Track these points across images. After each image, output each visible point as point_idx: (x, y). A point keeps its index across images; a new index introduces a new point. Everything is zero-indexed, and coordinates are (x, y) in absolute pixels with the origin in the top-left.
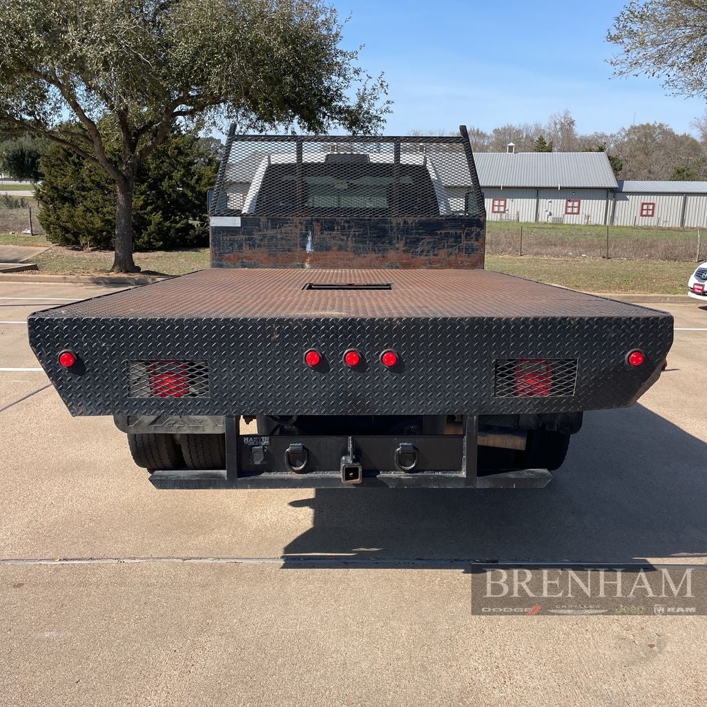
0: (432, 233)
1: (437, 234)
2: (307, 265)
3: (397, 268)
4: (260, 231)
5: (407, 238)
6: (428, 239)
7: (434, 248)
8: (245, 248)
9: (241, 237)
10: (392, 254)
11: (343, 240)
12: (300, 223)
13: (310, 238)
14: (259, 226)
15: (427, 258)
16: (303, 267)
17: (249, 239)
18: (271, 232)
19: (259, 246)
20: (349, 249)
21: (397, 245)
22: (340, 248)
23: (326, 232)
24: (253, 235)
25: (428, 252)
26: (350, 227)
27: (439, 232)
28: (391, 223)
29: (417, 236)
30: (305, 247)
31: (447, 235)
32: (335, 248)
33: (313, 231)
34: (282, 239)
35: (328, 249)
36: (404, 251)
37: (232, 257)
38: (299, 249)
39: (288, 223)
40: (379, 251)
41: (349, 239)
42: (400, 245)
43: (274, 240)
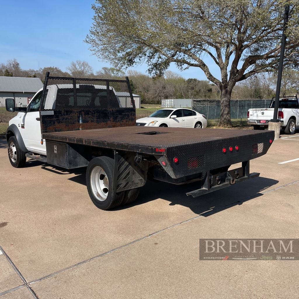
0: (121, 114)
1: (122, 114)
2: (80, 129)
3: (111, 127)
4: (62, 116)
5: (113, 116)
6: (120, 116)
7: (122, 119)
8: (56, 123)
9: (54, 119)
10: (109, 122)
11: (93, 118)
12: (77, 112)
13: (81, 118)
14: (61, 114)
15: (120, 123)
16: (79, 129)
17: (58, 120)
18: (66, 116)
19: (62, 122)
20: (95, 121)
21: (110, 119)
22: (92, 121)
23: (86, 115)
24: (59, 118)
25: (120, 121)
26: (95, 113)
27: (123, 114)
28: (108, 111)
29: (116, 115)
30: (79, 122)
31: (125, 115)
32: (90, 121)
33: (82, 115)
34: (71, 119)
35: (87, 122)
36: (113, 121)
37: (51, 128)
38: (77, 122)
39: (72, 112)
40: (105, 121)
41: (95, 118)
42: (111, 119)
43: (68, 119)
